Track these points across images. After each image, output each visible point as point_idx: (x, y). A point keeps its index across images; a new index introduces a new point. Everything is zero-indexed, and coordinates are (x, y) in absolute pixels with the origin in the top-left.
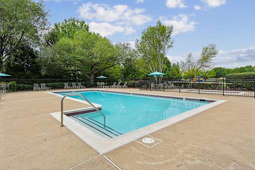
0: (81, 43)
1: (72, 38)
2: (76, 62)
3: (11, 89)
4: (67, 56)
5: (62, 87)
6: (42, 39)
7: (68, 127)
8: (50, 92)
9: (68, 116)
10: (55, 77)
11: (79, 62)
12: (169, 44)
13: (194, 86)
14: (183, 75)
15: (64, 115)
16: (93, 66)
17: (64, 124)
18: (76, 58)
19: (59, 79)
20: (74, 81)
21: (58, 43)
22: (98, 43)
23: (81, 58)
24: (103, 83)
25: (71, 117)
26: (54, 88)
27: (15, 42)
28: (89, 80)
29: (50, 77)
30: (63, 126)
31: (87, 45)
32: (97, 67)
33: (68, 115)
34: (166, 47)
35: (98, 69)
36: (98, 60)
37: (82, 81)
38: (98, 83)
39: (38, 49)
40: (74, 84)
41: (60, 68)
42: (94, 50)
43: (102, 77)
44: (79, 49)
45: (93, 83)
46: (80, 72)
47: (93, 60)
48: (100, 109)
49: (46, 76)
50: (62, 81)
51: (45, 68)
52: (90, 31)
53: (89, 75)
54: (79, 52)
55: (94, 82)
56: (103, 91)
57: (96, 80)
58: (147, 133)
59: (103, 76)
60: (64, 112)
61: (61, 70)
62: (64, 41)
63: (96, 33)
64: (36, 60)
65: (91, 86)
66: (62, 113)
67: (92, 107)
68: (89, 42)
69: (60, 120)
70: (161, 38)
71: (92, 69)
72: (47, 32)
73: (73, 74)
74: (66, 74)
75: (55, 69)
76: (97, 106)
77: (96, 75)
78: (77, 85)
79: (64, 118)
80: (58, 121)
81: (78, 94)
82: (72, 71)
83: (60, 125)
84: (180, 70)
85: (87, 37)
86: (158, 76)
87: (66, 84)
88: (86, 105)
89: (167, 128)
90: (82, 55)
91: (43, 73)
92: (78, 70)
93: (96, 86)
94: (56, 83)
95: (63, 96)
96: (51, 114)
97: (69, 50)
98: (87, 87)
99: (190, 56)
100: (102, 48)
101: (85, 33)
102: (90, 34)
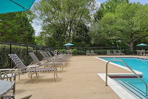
0: (122, 14)
1: (114, 12)
2: (117, 32)
3: (75, 54)
4: (110, 28)
5: (105, 54)
6: (92, 18)
7: (112, 87)
8: (97, 57)
9: (110, 78)
10: (100, 45)
11: (119, 32)
15: (108, 77)
16: (132, 34)
18: (117, 28)
19: (103, 47)
20: (115, 49)
21: (102, 18)
22: (138, 12)
23: (121, 28)
24: (143, 51)
25: (113, 79)
26: (99, 54)
27: (77, 22)
28: (128, 47)
29: (97, 46)
30: (107, 85)
31: (127, 15)
32: (137, 35)
33: (112, 77)
35: (138, 37)
36: (138, 28)
37: (122, 48)
38: (138, 51)
39: (89, 25)
40: (115, 51)
41: (104, 38)
42: (134, 19)
43: (142, 44)
44: (120, 20)
45: (132, 51)
46: (119, 41)
47: (133, 28)
48: (141, 76)
49: (94, 45)
50: (105, 49)
51: (94, 39)
52: (130, 3)
53: (128, 43)
54: (120, 24)
55: (134, 50)
56: (144, 59)
57: (135, 48)
59: (144, 43)
60: (108, 74)
61: (105, 40)
62: (108, 15)
63: (136, 3)
64: (88, 33)
65: (131, 54)
66: (107, 75)
67: (133, 74)
68: (129, 12)
69: (105, 81)
71: (131, 37)
72: (95, 11)
73: (114, 42)
74: (109, 43)
75: (100, 39)
76: (138, 73)
77: (136, 43)
78: (117, 52)
79: (108, 80)
80: (103, 81)
81: (120, 60)
82: (113, 40)
83: (105, 84)
85: (127, 8)
87: (108, 51)
90: (122, 25)
91: (92, 43)
92: (118, 39)
93: (135, 53)
94: (101, 51)
95: (107, 61)
96: (98, 74)
97: (111, 23)
98: (126, 54)
100: (143, 16)
101: (126, 5)
102: (130, 5)
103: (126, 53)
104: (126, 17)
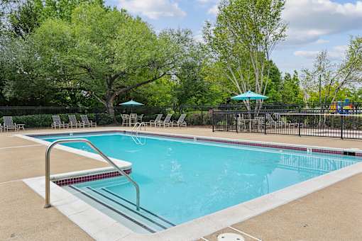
0: (88, 29)
1: (69, 19)
2: (77, 71)
4: (59, 58)
5: (48, 125)
6: (6, 22)
7: (60, 209)
8: (22, 135)
9: (60, 185)
10: (33, 102)
11: (83, 71)
12: (277, 31)
13: (330, 124)
14: (307, 98)
15: (51, 183)
16: (112, 80)
17: (52, 202)
18: (77, 62)
19: (40, 108)
20: (73, 112)
21: (38, 30)
22: (123, 31)
23: (88, 62)
24: (134, 116)
26: (30, 125)
28: (105, 109)
29: (24, 103)
30: (50, 206)
31: (101, 33)
32: (121, 82)
33: (61, 183)
34: (271, 37)
35: (124, 87)
36: (122, 67)
37: (90, 111)
38: (124, 117)
40: (72, 117)
41: (43, 83)
42: (115, 45)
43: (132, 102)
44: (82, 43)
45: (112, 116)
46: (84, 93)
47: (113, 66)
48: (128, 171)
49: (14, 101)
50: (47, 112)
51: (12, 83)
52: (106, 5)
53: (104, 98)
54: (84, 50)
55: (116, 114)
56: (134, 133)
57: (120, 110)
58: (229, 223)
59: (135, 99)
60: (51, 176)
61: (46, 88)
62: (51, 25)
63: (119, 9)
65: (109, 123)
66: (48, 180)
67: (112, 167)
68: (105, 27)
69: (44, 196)
70: (260, 18)
71: (110, 85)
72: (15, 6)
73: (71, 96)
74: (57, 97)
75: (33, 85)
76: (122, 164)
77: (120, 99)
78: (79, 120)
79: (51, 191)
80: (40, 196)
81: (81, 138)
82: (69, 89)
83: (44, 204)
84: (301, 87)
85: (100, 17)
86: (253, 101)
87: (56, 118)
88: (97, 163)
89: (272, 213)
90: (90, 55)
91: (7, 95)
92: (81, 89)
93: (119, 122)
94: (36, 117)
95: (50, 144)
96: (25, 180)
97: (62, 46)
98: (99, 125)
99: (322, 57)
100: (132, 40)
101: (96, 9)
102: (107, 10)
103: (99, 122)
104: (98, 37)
